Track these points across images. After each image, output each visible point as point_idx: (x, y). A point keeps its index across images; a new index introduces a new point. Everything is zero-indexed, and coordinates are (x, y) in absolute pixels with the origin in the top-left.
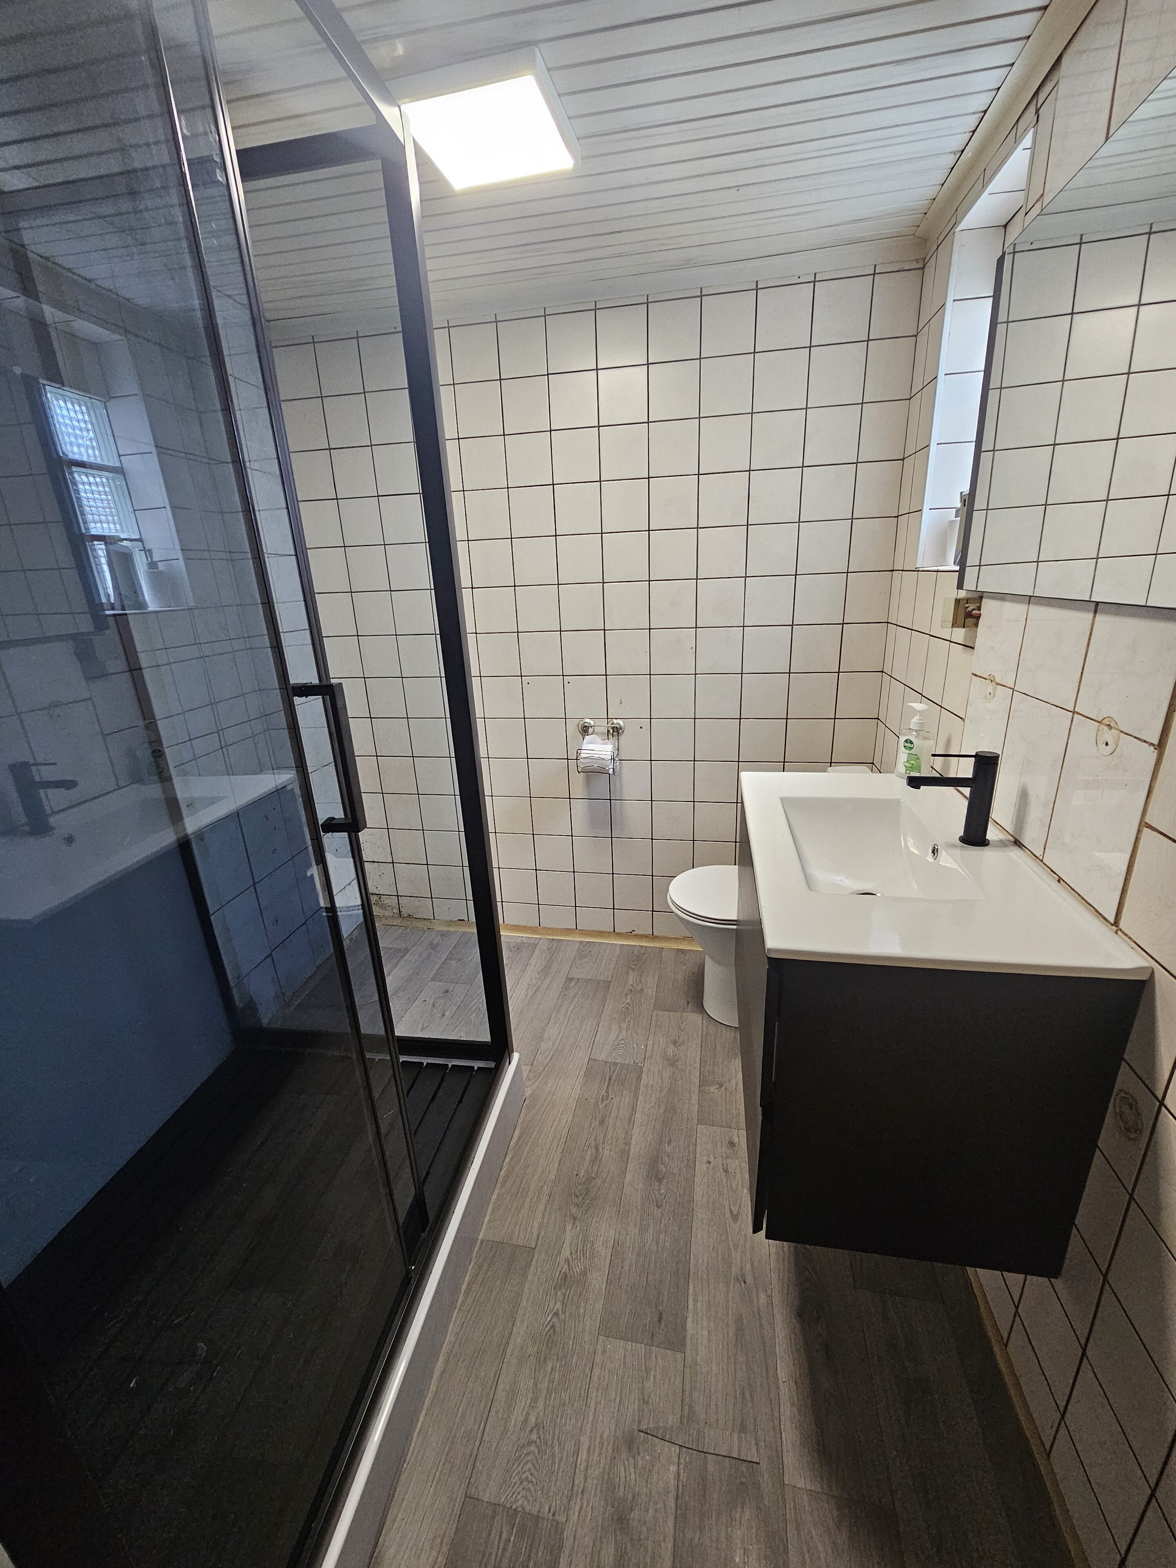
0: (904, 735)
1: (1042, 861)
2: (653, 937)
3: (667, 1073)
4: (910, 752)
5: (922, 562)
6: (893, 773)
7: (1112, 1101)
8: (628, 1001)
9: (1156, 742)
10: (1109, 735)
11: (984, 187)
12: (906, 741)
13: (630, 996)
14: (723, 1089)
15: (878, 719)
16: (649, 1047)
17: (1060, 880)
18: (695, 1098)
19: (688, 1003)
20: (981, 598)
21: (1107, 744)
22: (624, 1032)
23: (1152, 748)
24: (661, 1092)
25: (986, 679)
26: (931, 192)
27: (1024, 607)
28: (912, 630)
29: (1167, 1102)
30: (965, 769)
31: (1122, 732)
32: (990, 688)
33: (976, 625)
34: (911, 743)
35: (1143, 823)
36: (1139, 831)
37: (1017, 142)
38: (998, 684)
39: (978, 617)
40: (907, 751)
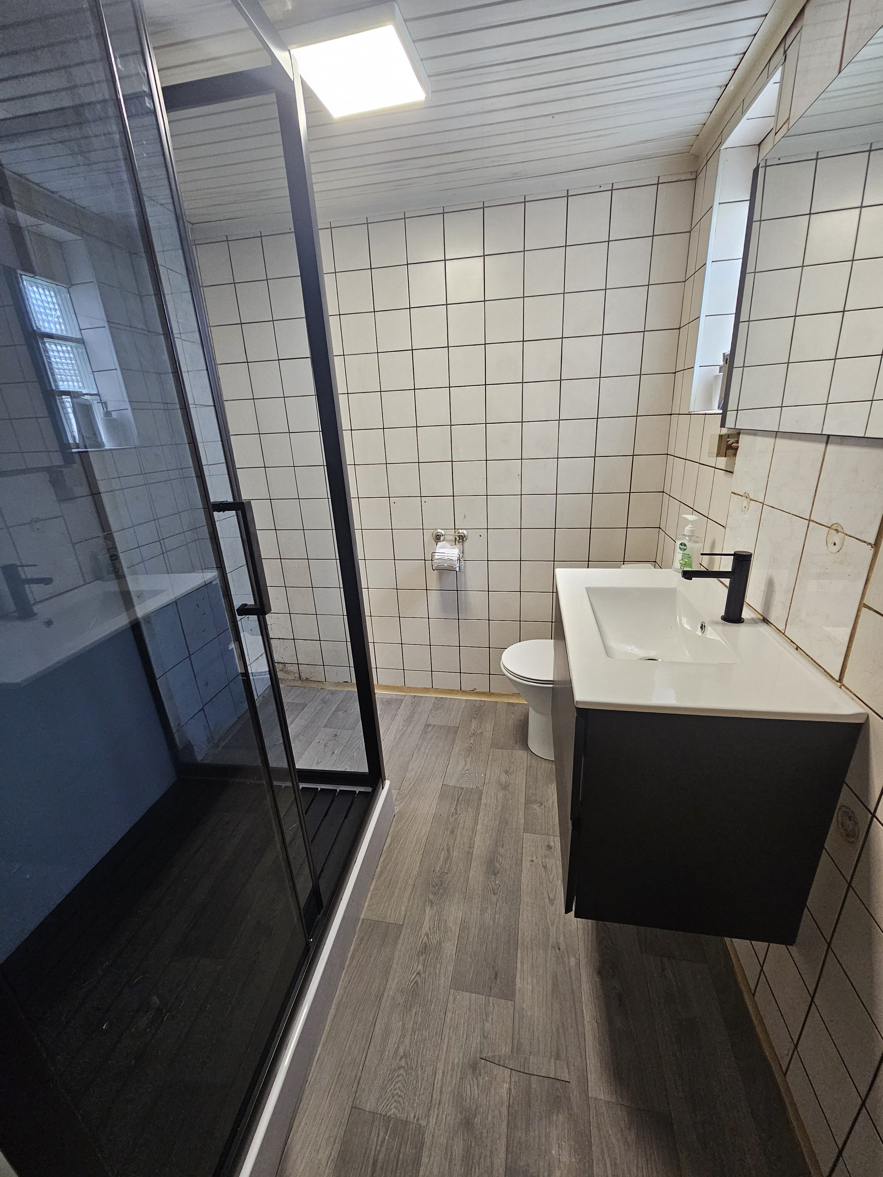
0: (680, 539)
1: (784, 634)
2: (490, 694)
3: (500, 795)
4: (685, 552)
5: (694, 407)
6: (671, 568)
7: (835, 815)
8: (472, 741)
9: (873, 542)
10: (837, 538)
11: (743, 113)
12: (681, 544)
13: (473, 737)
14: (543, 807)
15: (659, 528)
16: (488, 775)
17: (797, 648)
18: (521, 813)
19: (516, 743)
20: (739, 434)
21: (835, 544)
22: (468, 765)
23: (870, 546)
24: (496, 809)
25: (742, 496)
26: (702, 118)
27: (772, 440)
28: (686, 459)
29: (878, 814)
30: (726, 565)
31: (846, 534)
32: (745, 502)
33: (735, 455)
34: (685, 545)
35: (862, 605)
36: (859, 610)
37: (769, 77)
38: (751, 500)
39: (737, 449)
40: (682, 552)
